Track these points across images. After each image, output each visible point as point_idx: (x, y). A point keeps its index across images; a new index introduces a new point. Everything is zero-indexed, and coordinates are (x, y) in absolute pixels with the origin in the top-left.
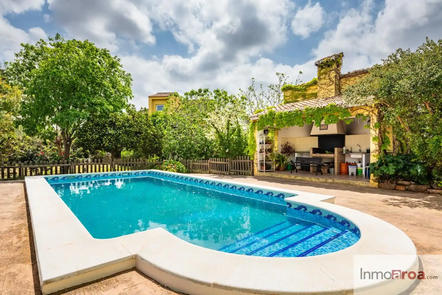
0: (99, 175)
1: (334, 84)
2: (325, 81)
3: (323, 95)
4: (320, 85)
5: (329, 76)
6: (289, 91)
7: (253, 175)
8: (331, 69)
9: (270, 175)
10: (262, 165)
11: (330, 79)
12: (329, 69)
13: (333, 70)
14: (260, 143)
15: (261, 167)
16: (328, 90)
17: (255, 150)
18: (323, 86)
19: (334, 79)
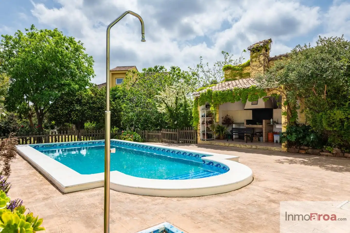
0: (70, 144)
1: (263, 66)
2: (256, 63)
3: (254, 75)
4: (252, 67)
5: (259, 60)
6: (229, 70)
7: (197, 143)
8: (261, 54)
9: (210, 143)
10: (204, 134)
11: (259, 62)
12: (258, 53)
13: (262, 54)
14: (202, 116)
15: (204, 136)
16: (258, 71)
17: (198, 122)
18: (254, 68)
19: (263, 62)
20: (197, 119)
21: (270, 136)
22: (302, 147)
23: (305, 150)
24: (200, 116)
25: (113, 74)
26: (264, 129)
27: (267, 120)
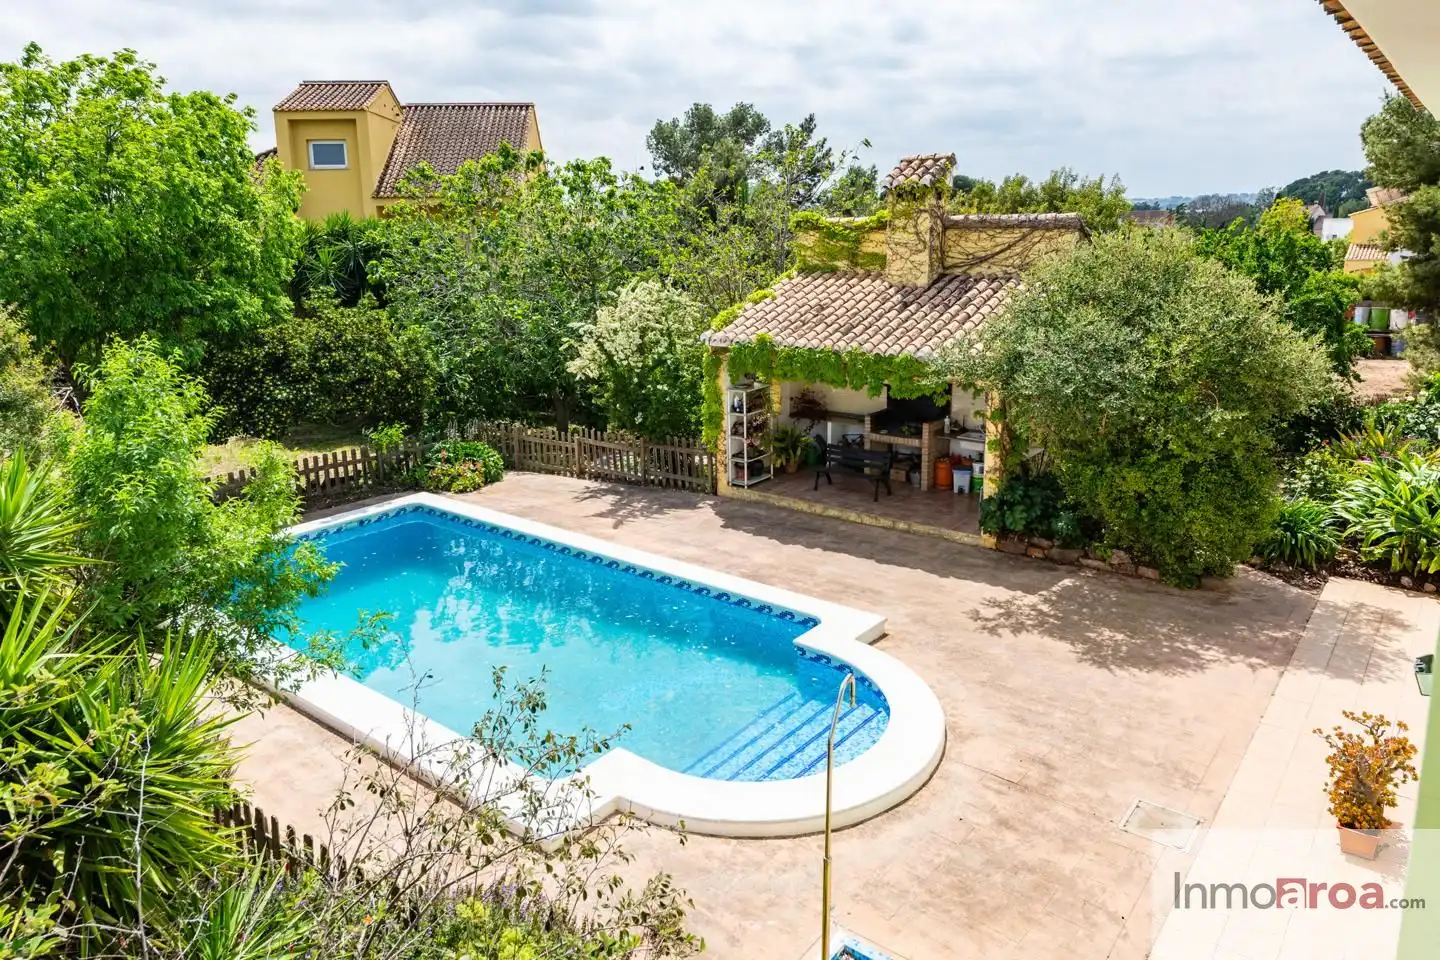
1: (927, 251)
2: (905, 235)
3: (899, 273)
4: (893, 246)
5: (915, 227)
6: (812, 233)
7: (715, 492)
8: (922, 208)
9: (760, 499)
10: (738, 467)
11: (917, 234)
12: (914, 205)
13: (926, 211)
14: (734, 409)
15: (737, 473)
16: (912, 262)
17: (718, 426)
18: (901, 250)
19: (927, 237)
20: (715, 419)
21: (942, 475)
22: (1036, 540)
23: (1043, 549)
24: (727, 407)
25: (293, 123)
26: (925, 452)
27: (936, 423)
